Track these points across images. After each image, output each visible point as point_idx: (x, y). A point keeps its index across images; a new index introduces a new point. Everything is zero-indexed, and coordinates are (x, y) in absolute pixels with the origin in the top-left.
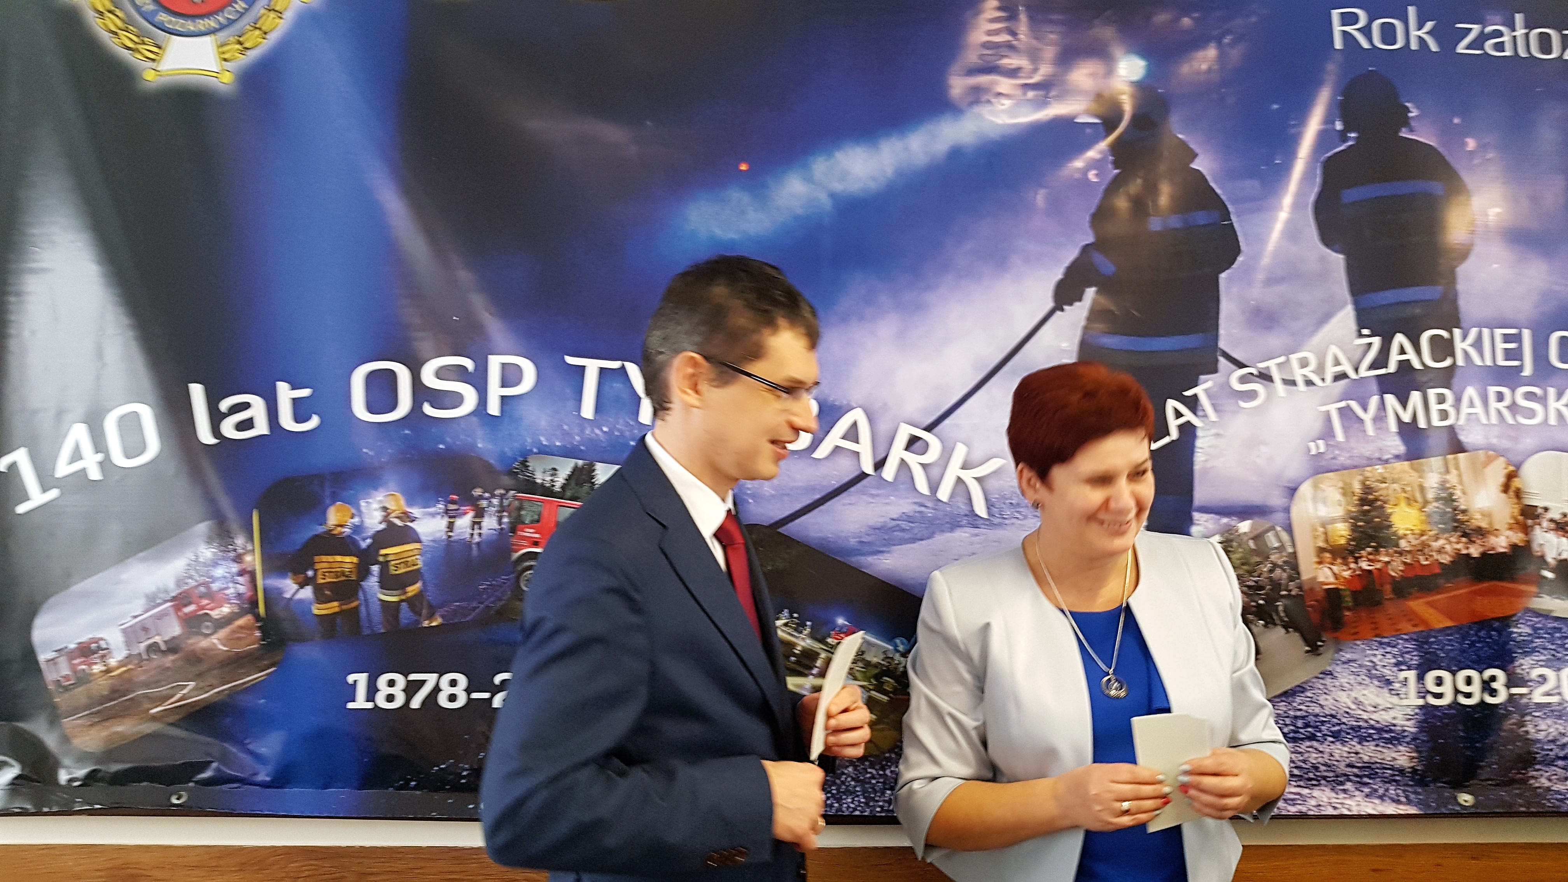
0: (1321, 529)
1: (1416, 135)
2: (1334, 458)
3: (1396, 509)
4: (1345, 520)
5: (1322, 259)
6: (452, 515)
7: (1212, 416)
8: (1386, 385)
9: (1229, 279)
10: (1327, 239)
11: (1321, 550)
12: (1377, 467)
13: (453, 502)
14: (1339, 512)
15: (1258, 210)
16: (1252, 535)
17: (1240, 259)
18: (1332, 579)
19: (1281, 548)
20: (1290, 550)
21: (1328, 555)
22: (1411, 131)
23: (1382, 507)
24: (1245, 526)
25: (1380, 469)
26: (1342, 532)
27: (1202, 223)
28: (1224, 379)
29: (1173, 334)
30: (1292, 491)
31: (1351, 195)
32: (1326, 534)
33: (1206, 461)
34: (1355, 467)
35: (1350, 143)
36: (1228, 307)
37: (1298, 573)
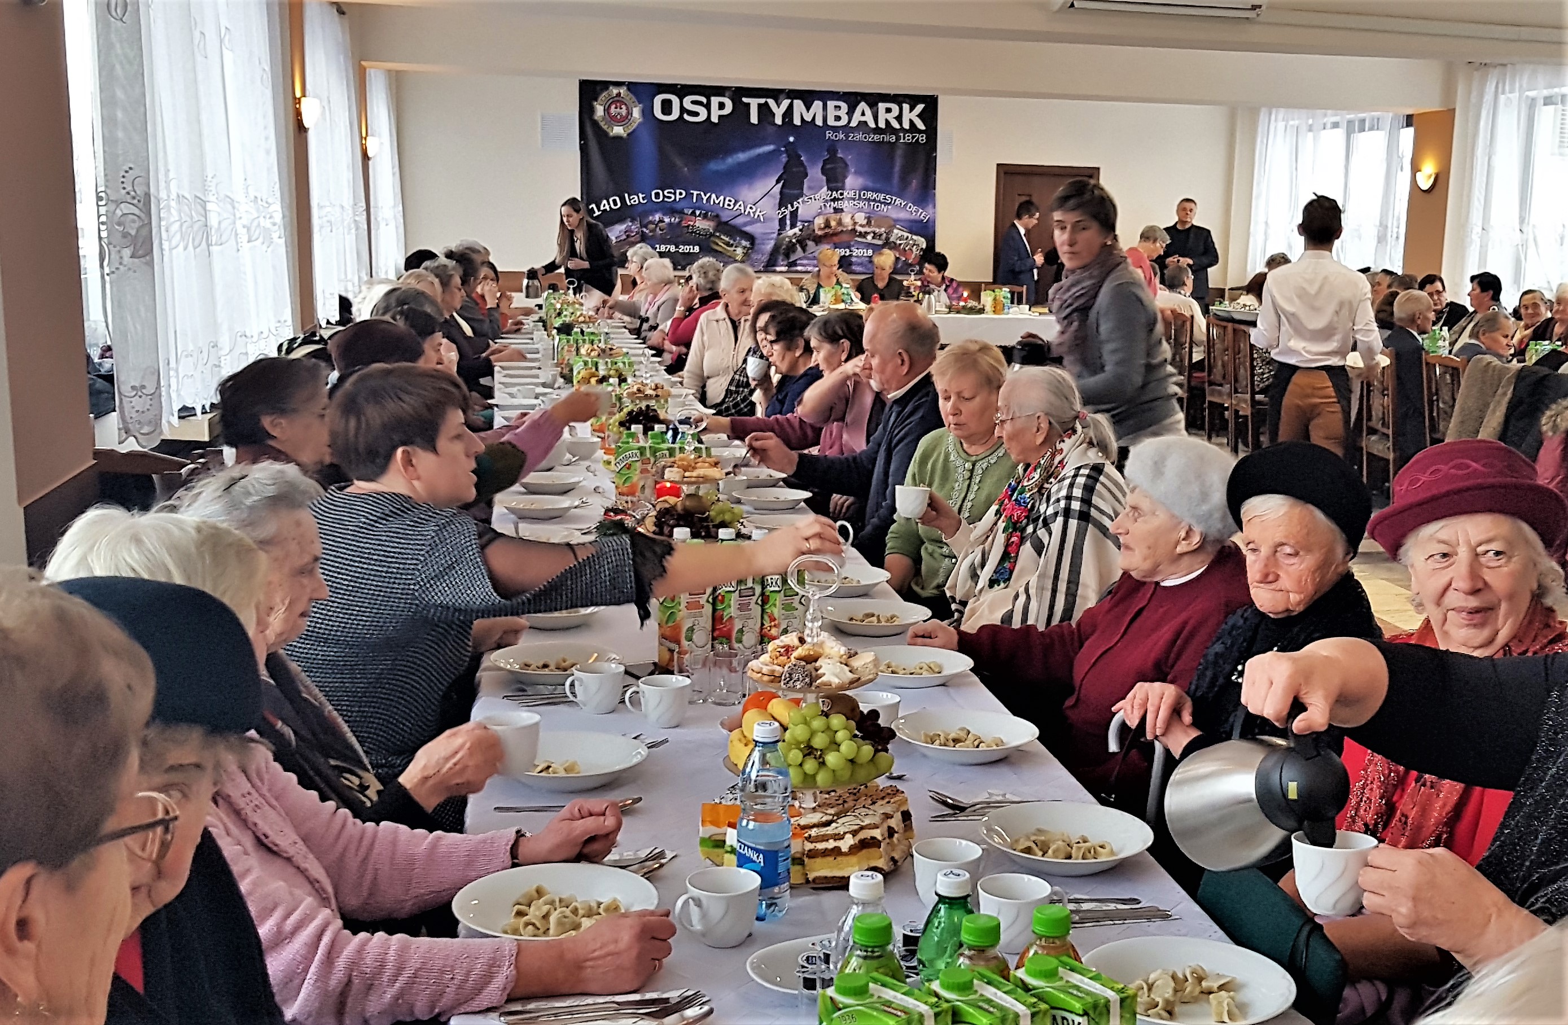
2: (822, 212)
3: (832, 222)
4: (823, 223)
8: (831, 200)
10: (823, 173)
17: (808, 177)
22: (839, 154)
23: (829, 221)
27: (802, 170)
29: (796, 190)
30: (814, 218)
31: (827, 166)
34: (825, 214)
35: (828, 157)
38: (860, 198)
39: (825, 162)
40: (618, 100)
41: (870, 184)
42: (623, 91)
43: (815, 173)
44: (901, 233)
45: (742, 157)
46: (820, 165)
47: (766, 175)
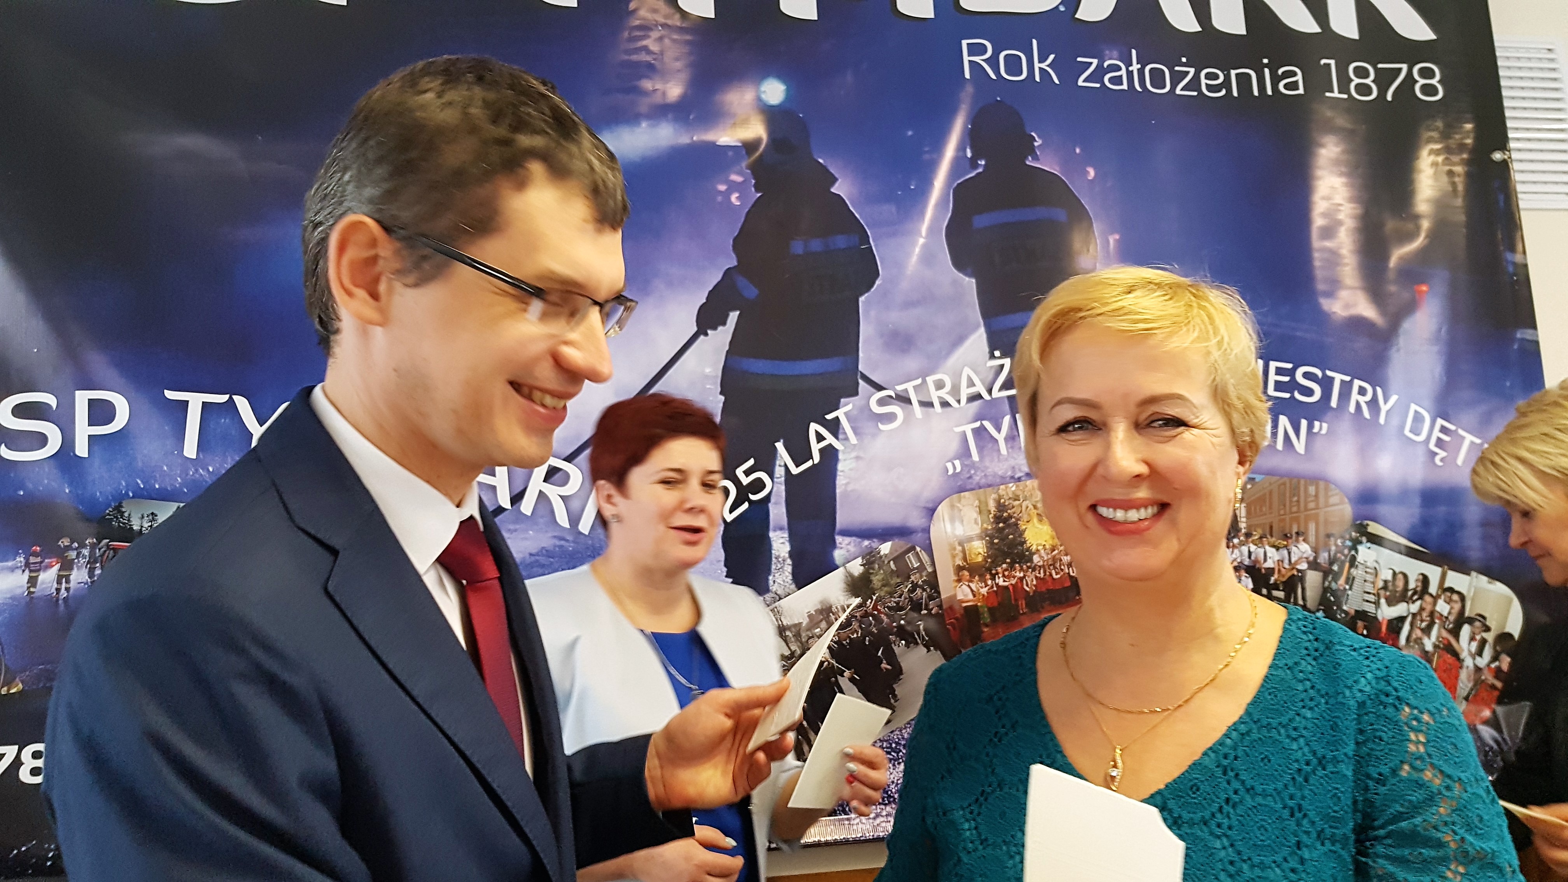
0: (960, 548)
1: (1041, 164)
2: (970, 477)
3: (1029, 526)
4: (981, 538)
5: (955, 282)
6: (33, 570)
7: (853, 439)
9: (866, 302)
10: (959, 263)
11: (959, 569)
12: (1011, 485)
13: (35, 554)
14: (976, 530)
15: (894, 234)
16: (892, 557)
17: (878, 282)
18: (971, 597)
19: (922, 567)
20: (930, 570)
21: (966, 573)
22: (1036, 158)
23: (1016, 525)
24: (885, 548)
25: (1012, 487)
26: (979, 549)
27: (843, 246)
28: (863, 402)
29: (817, 358)
30: (931, 511)
31: (981, 221)
32: (964, 552)
33: (847, 484)
34: (989, 486)
35: (980, 170)
36: (866, 330)
37: (939, 593)
43: (916, 263)
46: (942, 216)
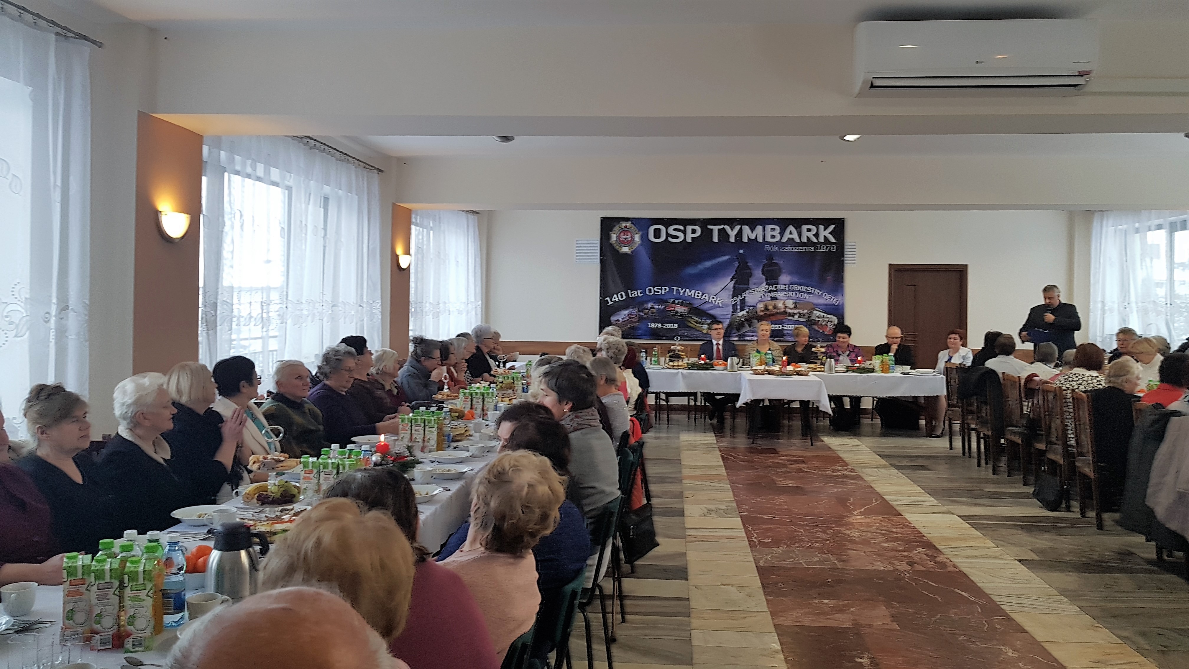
2: (762, 300)
4: (763, 307)
8: (769, 292)
10: (763, 274)
17: (753, 276)
22: (775, 261)
27: (749, 271)
29: (745, 285)
31: (766, 269)
32: (761, 309)
35: (767, 262)
38: (789, 290)
39: (764, 267)
40: (625, 231)
41: (796, 280)
42: (629, 224)
43: (758, 274)
44: (818, 313)
45: (708, 264)
46: (761, 268)
47: (725, 276)
